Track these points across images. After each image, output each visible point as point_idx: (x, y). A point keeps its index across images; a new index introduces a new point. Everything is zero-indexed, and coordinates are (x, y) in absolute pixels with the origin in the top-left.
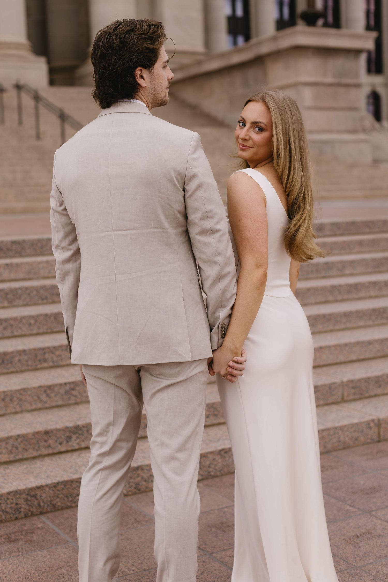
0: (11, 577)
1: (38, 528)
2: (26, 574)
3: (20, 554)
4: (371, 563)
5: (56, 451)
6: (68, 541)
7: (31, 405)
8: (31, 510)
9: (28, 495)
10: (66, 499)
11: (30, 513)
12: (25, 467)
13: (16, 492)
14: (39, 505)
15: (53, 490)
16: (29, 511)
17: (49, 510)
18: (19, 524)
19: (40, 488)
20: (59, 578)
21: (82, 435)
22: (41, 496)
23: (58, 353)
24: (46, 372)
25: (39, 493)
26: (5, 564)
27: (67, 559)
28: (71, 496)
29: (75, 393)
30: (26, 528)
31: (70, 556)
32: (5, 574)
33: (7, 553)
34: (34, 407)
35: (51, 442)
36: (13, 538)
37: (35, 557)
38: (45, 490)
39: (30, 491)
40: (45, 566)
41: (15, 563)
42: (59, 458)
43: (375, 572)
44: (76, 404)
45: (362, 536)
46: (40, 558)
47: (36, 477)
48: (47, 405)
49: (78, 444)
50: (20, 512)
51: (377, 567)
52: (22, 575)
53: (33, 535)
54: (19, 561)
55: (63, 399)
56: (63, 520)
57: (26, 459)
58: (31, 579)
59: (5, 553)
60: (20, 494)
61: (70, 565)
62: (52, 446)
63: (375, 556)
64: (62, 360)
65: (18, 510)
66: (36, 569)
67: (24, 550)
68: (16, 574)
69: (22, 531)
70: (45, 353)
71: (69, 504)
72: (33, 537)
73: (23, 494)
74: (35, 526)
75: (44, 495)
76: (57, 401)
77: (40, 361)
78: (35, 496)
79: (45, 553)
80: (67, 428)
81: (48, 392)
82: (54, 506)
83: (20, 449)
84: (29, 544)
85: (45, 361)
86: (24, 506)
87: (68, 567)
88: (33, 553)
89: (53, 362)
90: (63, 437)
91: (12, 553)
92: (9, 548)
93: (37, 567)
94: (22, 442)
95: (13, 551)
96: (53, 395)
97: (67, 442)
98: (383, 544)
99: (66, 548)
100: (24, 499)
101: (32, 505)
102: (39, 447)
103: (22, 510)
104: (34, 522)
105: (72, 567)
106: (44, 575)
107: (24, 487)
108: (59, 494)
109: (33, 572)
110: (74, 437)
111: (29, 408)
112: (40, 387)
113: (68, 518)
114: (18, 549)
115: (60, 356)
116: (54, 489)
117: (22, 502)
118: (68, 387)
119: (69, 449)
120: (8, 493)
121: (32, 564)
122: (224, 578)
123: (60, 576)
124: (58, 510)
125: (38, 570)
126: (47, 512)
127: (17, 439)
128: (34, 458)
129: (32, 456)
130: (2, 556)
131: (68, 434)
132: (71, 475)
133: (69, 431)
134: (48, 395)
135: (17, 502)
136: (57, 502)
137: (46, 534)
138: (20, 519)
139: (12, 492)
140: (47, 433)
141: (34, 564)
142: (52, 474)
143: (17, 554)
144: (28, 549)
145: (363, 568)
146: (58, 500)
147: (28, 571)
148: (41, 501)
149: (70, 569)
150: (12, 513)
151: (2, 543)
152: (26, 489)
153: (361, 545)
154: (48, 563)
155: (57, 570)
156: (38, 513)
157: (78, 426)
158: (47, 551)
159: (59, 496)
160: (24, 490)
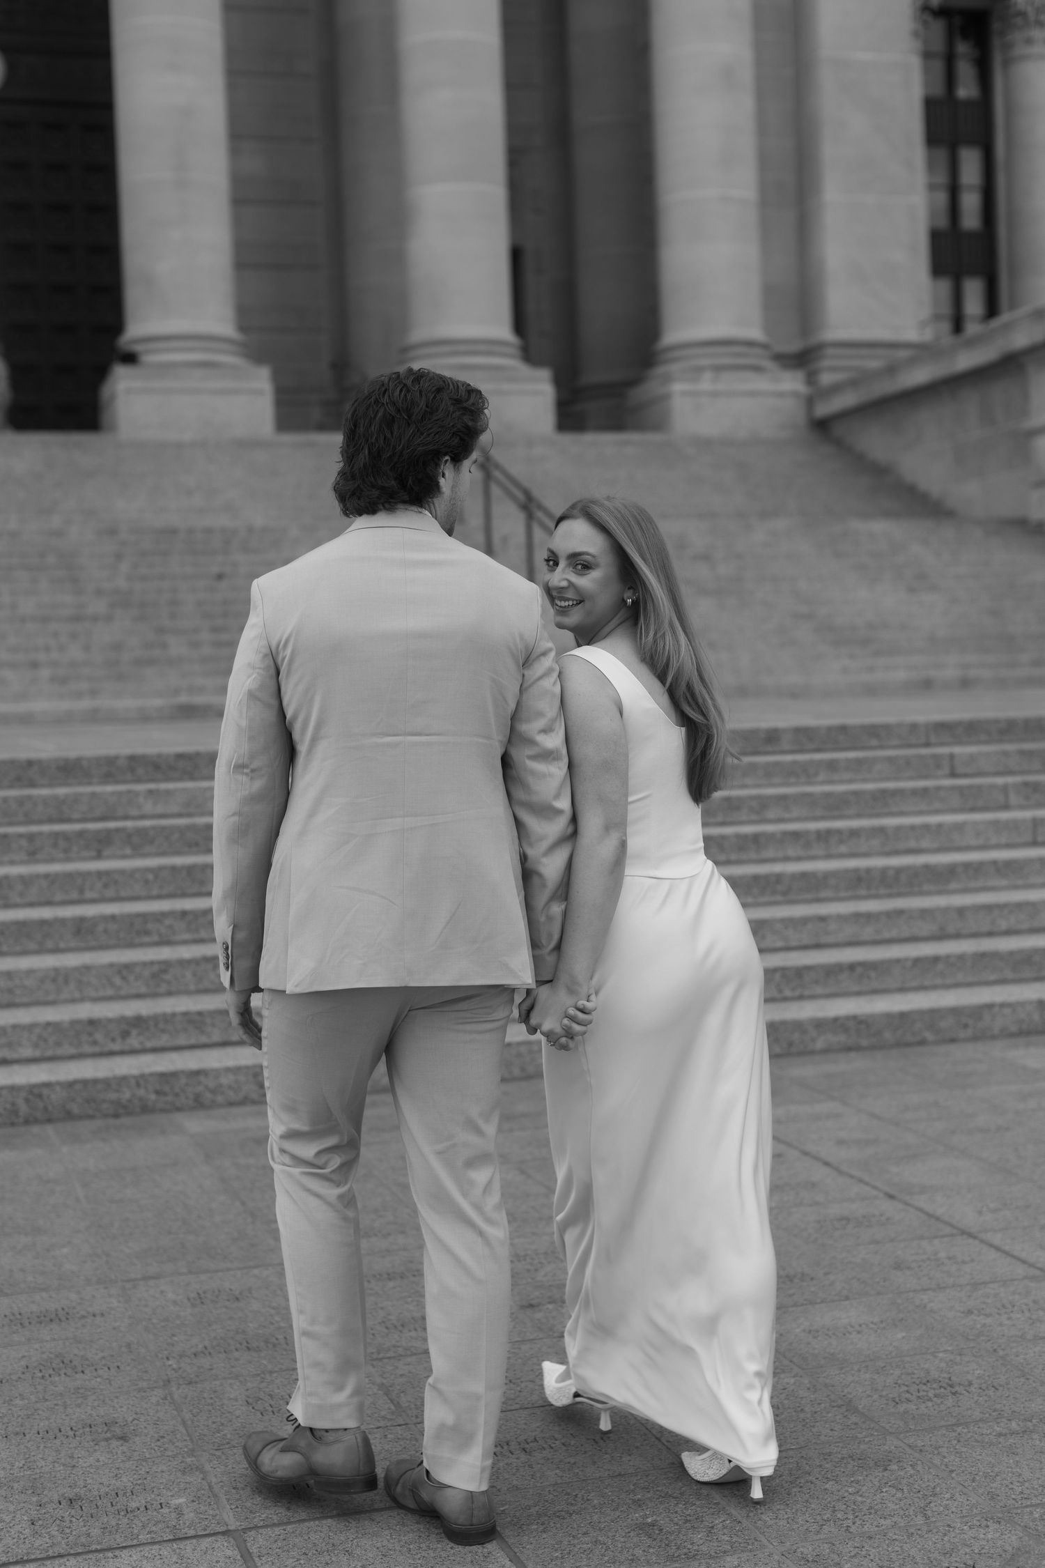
5: (104, 1051)
7: (97, 991)
8: (34, 1114)
10: (86, 1105)
11: (32, 1119)
14: (46, 1109)
15: (68, 1092)
16: (32, 1116)
17: (59, 1117)
22: (49, 1097)
23: (167, 922)
28: (93, 1101)
34: (101, 993)
38: (55, 1089)
39: (34, 1089)
44: (167, 993)
49: (140, 1043)
50: (19, 1116)
60: (19, 1092)
64: (172, 933)
71: (91, 1112)
72: (17, 1141)
73: (23, 1092)
77: (138, 933)
80: (124, 1018)
81: (125, 973)
82: (68, 1112)
83: (50, 1043)
85: (147, 933)
86: (24, 1108)
90: (117, 1031)
94: (53, 1032)
96: (131, 978)
97: (123, 1039)
100: (24, 1098)
101: (35, 1108)
103: (21, 1113)
108: (75, 1097)
111: (93, 994)
112: (113, 966)
115: (171, 927)
116: (68, 1088)
118: (156, 968)
124: (74, 1119)
126: (56, 1120)
131: (124, 1027)
133: (128, 1023)
135: (14, 1102)
136: (73, 1108)
140: (92, 1022)
146: (74, 1105)
148: (49, 1105)
150: (7, 1116)
156: (44, 1120)
157: (142, 1017)
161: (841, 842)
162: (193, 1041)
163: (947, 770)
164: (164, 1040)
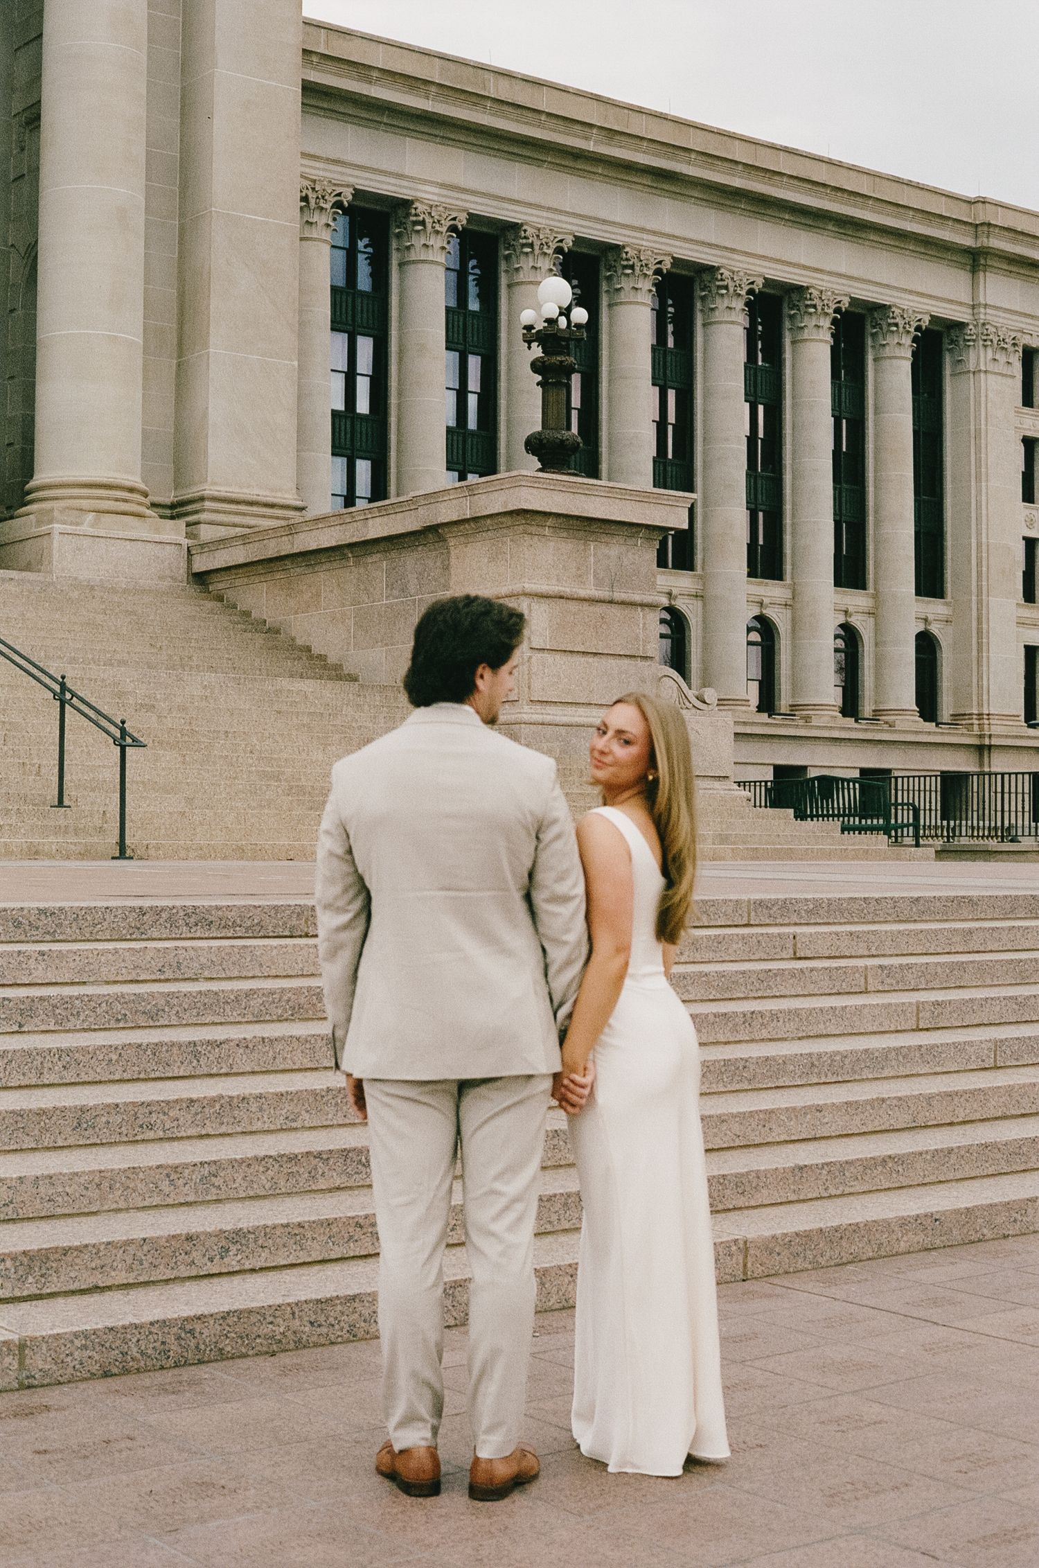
1: (206, 1379)
2: (219, 1426)
3: (194, 1406)
6: (265, 1393)
8: (185, 1354)
9: (180, 1328)
12: (160, 1292)
13: (164, 1321)
18: (171, 1374)
19: (199, 1318)
20: (274, 1430)
21: (247, 1246)
24: (156, 1146)
25: (198, 1327)
26: (178, 1417)
27: (276, 1411)
29: (216, 1181)
30: (185, 1379)
31: (280, 1409)
32: (184, 1426)
33: (173, 1405)
35: (196, 1255)
36: (171, 1389)
37: (222, 1409)
39: (186, 1323)
40: (245, 1419)
41: (193, 1415)
44: (219, 1201)
46: (230, 1411)
47: (186, 1304)
48: (170, 1201)
52: (213, 1427)
53: (202, 1386)
54: (197, 1413)
55: (196, 1192)
56: (242, 1371)
57: (156, 1282)
58: (231, 1431)
59: (170, 1405)
61: (285, 1418)
62: (197, 1261)
63: (758, 1406)
65: (166, 1353)
66: (233, 1422)
67: (198, 1402)
68: (204, 1427)
69: (180, 1382)
70: (150, 1112)
71: (244, 1350)
74: (198, 1377)
75: (206, 1332)
76: (187, 1195)
77: (141, 1126)
78: (191, 1332)
79: (235, 1405)
80: (222, 1231)
83: (146, 1264)
84: (202, 1395)
85: (151, 1127)
87: (282, 1419)
88: (216, 1406)
89: (164, 1130)
90: (215, 1248)
91: (181, 1405)
92: (170, 1400)
93: (232, 1419)
95: (181, 1403)
97: (222, 1258)
98: (768, 1394)
99: (267, 1401)
102: (176, 1263)
103: (171, 1353)
104: (194, 1372)
105: (289, 1419)
106: (248, 1427)
107: (176, 1316)
109: (229, 1424)
110: (233, 1249)
113: (249, 1368)
114: (188, 1401)
116: (221, 1322)
117: (171, 1339)
119: (225, 1270)
120: (152, 1324)
121: (222, 1416)
123: (276, 1428)
125: (235, 1422)
127: (141, 1246)
128: (167, 1281)
129: (165, 1277)
130: (168, 1408)
131: (224, 1243)
132: (248, 1303)
134: (172, 1182)
137: (223, 1385)
138: (169, 1367)
139: (158, 1322)
140: (189, 1238)
141: (225, 1417)
142: (212, 1301)
143: (191, 1406)
144: (205, 1401)
147: (220, 1423)
148: (201, 1342)
149: (287, 1422)
151: (157, 1394)
152: (179, 1319)
154: (248, 1415)
155: (267, 1422)
157: (241, 1230)
158: (237, 1403)
159: (229, 1335)
160: (176, 1320)
163: (788, 952)
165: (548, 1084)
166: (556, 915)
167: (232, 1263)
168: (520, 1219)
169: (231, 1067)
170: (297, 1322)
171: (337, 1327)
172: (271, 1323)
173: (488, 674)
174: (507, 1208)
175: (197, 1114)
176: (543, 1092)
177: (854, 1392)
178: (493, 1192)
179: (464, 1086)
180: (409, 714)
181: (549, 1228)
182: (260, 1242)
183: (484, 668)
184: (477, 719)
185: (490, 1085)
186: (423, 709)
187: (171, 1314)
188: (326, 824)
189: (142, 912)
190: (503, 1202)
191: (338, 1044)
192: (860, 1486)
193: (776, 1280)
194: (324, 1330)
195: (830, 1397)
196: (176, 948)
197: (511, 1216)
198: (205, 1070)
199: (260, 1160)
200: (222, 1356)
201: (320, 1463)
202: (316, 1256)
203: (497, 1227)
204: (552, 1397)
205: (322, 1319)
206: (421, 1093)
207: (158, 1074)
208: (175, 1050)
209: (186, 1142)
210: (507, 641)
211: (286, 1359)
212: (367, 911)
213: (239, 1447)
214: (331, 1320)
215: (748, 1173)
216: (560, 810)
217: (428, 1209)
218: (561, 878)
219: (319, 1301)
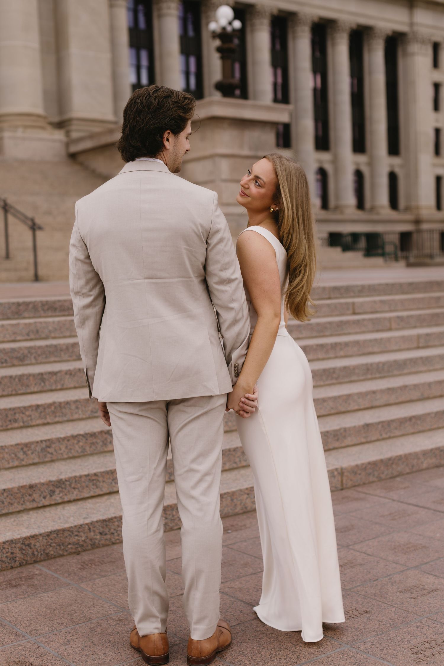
0: (24, 615)
1: (36, 574)
2: (38, 612)
3: (26, 596)
4: (360, 586)
5: (40, 505)
6: (70, 584)
7: (9, 463)
8: (26, 558)
9: (22, 544)
10: (58, 547)
11: (24, 562)
12: (13, 520)
13: (12, 541)
14: (33, 554)
15: (47, 539)
16: (24, 560)
17: (42, 558)
18: (16, 572)
19: (33, 537)
20: (71, 613)
21: (65, 489)
22: (35, 545)
23: (27, 413)
24: (18, 432)
25: (33, 542)
26: (14, 605)
27: (74, 598)
28: (63, 544)
29: (50, 450)
30: (24, 575)
31: (77, 596)
32: (17, 613)
33: (13, 596)
34: (11, 465)
35: (35, 496)
36: (14, 583)
37: (42, 597)
38: (38, 539)
39: (25, 540)
40: (54, 605)
41: (23, 604)
42: (44, 511)
43: (364, 592)
44: (52, 461)
45: (345, 565)
46: (47, 599)
47: (27, 528)
48: (24, 463)
49: (61, 497)
50: (16, 561)
51: (364, 588)
52: (34, 613)
53: (33, 580)
54: (27, 602)
55: (39, 457)
56: (59, 567)
57: (12, 513)
58: (44, 615)
59: (11, 597)
60: (16, 543)
61: (79, 603)
62: (36, 499)
63: (361, 580)
64: (31, 420)
65: (14, 559)
66: (47, 608)
67: (29, 593)
68: (29, 613)
69: (21, 578)
70: (15, 413)
71: (61, 553)
72: (34, 582)
73: (18, 543)
74: (32, 573)
75: (38, 544)
76: (34, 459)
77: (10, 421)
78: (29, 545)
79: (50, 594)
80: (50, 482)
81: (25, 449)
82: (47, 554)
83: (6, 503)
84: (32, 588)
85: (16, 421)
86: (19, 555)
87: (77, 604)
88: (39, 595)
89: (23, 422)
90: (47, 491)
91: (18, 596)
92: (12, 592)
93: (47, 606)
94: (7, 496)
95: (18, 594)
96: (29, 452)
97: (51, 496)
98: (366, 571)
99: (70, 589)
100: (19, 548)
101: (26, 554)
102: (24, 501)
103: (17, 559)
104: (30, 570)
105: (81, 604)
106: (55, 612)
107: (19, 537)
108: (51, 543)
109: (44, 610)
110: (57, 491)
112: (17, 445)
113: (63, 565)
114: (23, 592)
115: (30, 416)
116: (47, 537)
117: (17, 551)
118: (44, 445)
119: (53, 503)
120: (4, 543)
121: (41, 604)
122: (228, 604)
123: (72, 611)
124: (51, 558)
125: (48, 608)
126: (41, 561)
127: (3, 494)
128: (19, 512)
129: (18, 510)
130: (9, 599)
131: (51, 488)
132: (62, 525)
133: (53, 485)
134: (25, 453)
135: (12, 551)
136: (50, 551)
137: (46, 579)
138: (15, 568)
139: (8, 541)
140: (31, 487)
141: (43, 604)
142: (42, 524)
143: (23, 597)
144: (33, 592)
145: (352, 590)
146: (51, 549)
147: (39, 609)
148: (35, 550)
149: (80, 606)
150: (8, 562)
151: (5, 588)
152: (21, 538)
153: (346, 572)
154: (57, 602)
155: (67, 607)
156: (33, 562)
157: (61, 480)
158: (51, 593)
159: (52, 545)
160: (19, 539)
161: (341, 349)
162: (92, 494)
163: (351, 311)
164: (75, 495)
165: (223, 400)
166: (223, 292)
167: (57, 498)
168: (210, 487)
169: (63, 385)
170: (92, 534)
171: (116, 534)
172: (77, 535)
173: (171, 138)
174: (200, 481)
175: (41, 412)
176: (221, 405)
177: (417, 566)
178: (191, 470)
179: (169, 405)
180: (122, 167)
181: (235, 466)
182: (73, 486)
183: (169, 133)
184: (166, 169)
185: (185, 404)
186: (131, 163)
187: (17, 535)
188: (73, 241)
189: (19, 304)
190: (197, 476)
191: (90, 381)
192: (433, 644)
193: (360, 489)
194: (108, 537)
195: (402, 571)
196: (35, 323)
197: (203, 486)
198: (48, 387)
199: (74, 437)
200: (48, 557)
201: (96, 639)
202: (105, 490)
203: (196, 493)
204: (239, 577)
205: (107, 530)
206: (140, 411)
207: (22, 391)
208: (31, 378)
209: (36, 428)
210: (182, 114)
211: (86, 557)
212: (102, 295)
213: (47, 628)
214: (112, 530)
215: (340, 429)
216: (222, 223)
217: (150, 483)
218: (225, 268)
219: (104, 521)
